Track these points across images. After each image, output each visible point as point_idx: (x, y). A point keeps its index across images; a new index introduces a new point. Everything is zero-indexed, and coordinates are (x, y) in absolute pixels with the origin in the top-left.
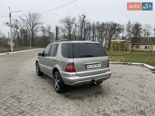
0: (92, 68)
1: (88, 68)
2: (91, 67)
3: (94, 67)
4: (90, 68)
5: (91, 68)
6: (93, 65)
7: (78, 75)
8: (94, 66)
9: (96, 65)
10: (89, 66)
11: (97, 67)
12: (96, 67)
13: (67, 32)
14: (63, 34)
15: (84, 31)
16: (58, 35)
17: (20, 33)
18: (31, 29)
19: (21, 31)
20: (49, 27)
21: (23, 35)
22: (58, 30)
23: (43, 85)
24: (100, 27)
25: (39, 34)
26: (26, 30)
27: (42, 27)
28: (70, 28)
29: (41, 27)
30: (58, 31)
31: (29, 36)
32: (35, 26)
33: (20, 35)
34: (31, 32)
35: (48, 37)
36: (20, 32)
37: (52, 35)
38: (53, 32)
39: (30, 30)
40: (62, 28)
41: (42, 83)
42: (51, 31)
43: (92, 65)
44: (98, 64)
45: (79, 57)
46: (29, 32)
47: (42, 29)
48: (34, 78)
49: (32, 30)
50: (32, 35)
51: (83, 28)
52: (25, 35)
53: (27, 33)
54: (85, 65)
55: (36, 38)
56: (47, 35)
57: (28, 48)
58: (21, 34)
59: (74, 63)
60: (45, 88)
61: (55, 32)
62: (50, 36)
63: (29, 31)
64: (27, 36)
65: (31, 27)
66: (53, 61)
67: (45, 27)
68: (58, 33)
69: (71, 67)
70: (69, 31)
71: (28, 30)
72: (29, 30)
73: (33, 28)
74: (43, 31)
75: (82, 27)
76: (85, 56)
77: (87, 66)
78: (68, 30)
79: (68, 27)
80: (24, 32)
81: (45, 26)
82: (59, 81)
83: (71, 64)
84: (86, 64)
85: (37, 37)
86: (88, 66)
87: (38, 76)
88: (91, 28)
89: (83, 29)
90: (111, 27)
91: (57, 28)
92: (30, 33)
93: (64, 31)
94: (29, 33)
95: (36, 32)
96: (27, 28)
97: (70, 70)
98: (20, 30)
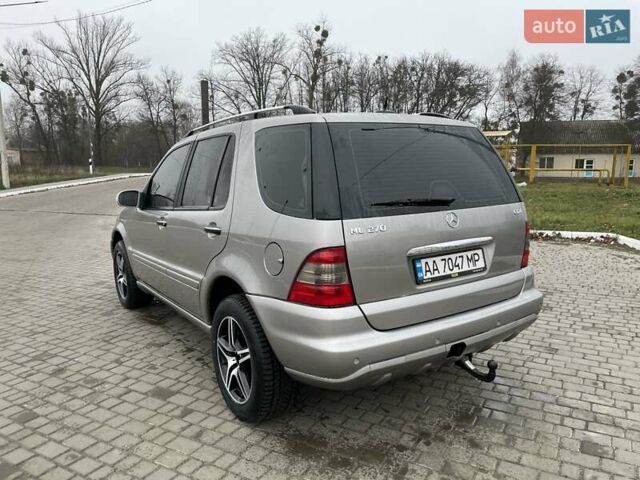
0: (448, 272)
1: (429, 275)
2: (441, 267)
3: (456, 270)
4: (436, 274)
5: (442, 274)
6: (453, 256)
7: (370, 323)
8: (459, 261)
9: (469, 254)
10: (430, 261)
11: (472, 268)
12: (466, 268)
13: (251, 99)
14: (234, 110)
15: (321, 95)
16: (210, 113)
17: (42, 107)
18: (91, 88)
19: (45, 99)
20: (168, 81)
21: (57, 119)
22: (210, 90)
23: (153, 367)
24: (390, 81)
25: (129, 110)
26: (70, 94)
27: (140, 81)
28: (261, 84)
29: (135, 79)
30: (212, 96)
31: (85, 121)
32: (107, 74)
33: (43, 117)
34: (91, 102)
35: (168, 123)
36: (41, 103)
37: (184, 117)
38: (189, 100)
39: (86, 92)
40: (225, 83)
41: (146, 352)
42: (180, 97)
43: (447, 257)
44: (479, 252)
45: (374, 209)
46: (83, 103)
47: (138, 89)
48: (106, 325)
49: (96, 95)
50: (98, 114)
51: (320, 82)
52: (64, 118)
53: (75, 109)
54: (409, 257)
55: (117, 130)
56: (164, 117)
57: (81, 171)
58: (47, 110)
59: (345, 247)
60: (165, 384)
61: (196, 102)
62: (175, 120)
63: (80, 97)
64: (75, 122)
65: (89, 80)
66: (209, 235)
67: (152, 79)
68: (210, 104)
69: (326, 277)
70: (259, 98)
71: (77, 94)
72: (83, 95)
73: (99, 83)
74: (145, 96)
75: (315, 78)
76: (405, 204)
77: (418, 265)
78: (254, 93)
79: (254, 80)
80: (62, 104)
81: (154, 76)
82: (253, 352)
83: (325, 255)
84: (413, 251)
85: (119, 126)
86: (423, 261)
87: (126, 311)
88: (353, 84)
89: (320, 88)
90: (437, 79)
91: (204, 85)
92: (88, 104)
93: (237, 97)
94: (84, 109)
95: (113, 103)
96: (71, 84)
97: (320, 293)
98: (42, 94)
